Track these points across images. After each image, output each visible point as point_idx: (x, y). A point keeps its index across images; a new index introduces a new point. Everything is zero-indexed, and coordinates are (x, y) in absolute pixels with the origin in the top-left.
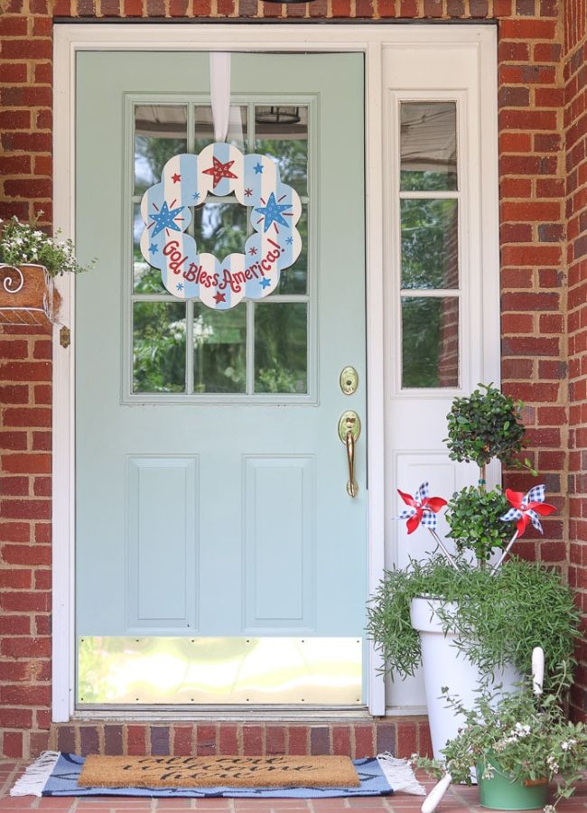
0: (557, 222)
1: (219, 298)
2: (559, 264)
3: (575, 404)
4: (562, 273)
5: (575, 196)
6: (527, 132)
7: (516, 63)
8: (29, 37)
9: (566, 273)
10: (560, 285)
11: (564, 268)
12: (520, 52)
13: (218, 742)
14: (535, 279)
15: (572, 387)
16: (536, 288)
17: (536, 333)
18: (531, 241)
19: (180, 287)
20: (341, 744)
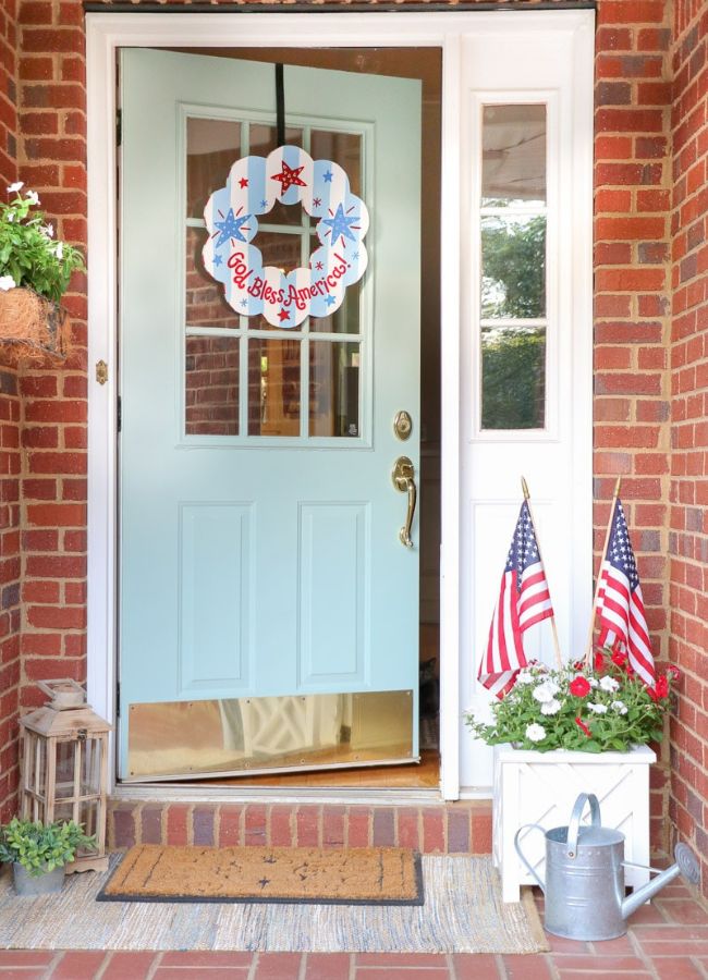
0: (661, 241)
1: (284, 315)
2: (661, 288)
3: (678, 451)
4: (665, 299)
5: (683, 209)
6: (627, 134)
7: (617, 53)
8: (54, 26)
9: (670, 299)
10: (663, 314)
11: (667, 294)
12: (621, 40)
13: (268, 829)
14: (634, 306)
15: (675, 432)
16: (635, 318)
17: (634, 369)
18: (629, 263)
19: (244, 302)
20: (407, 833)
